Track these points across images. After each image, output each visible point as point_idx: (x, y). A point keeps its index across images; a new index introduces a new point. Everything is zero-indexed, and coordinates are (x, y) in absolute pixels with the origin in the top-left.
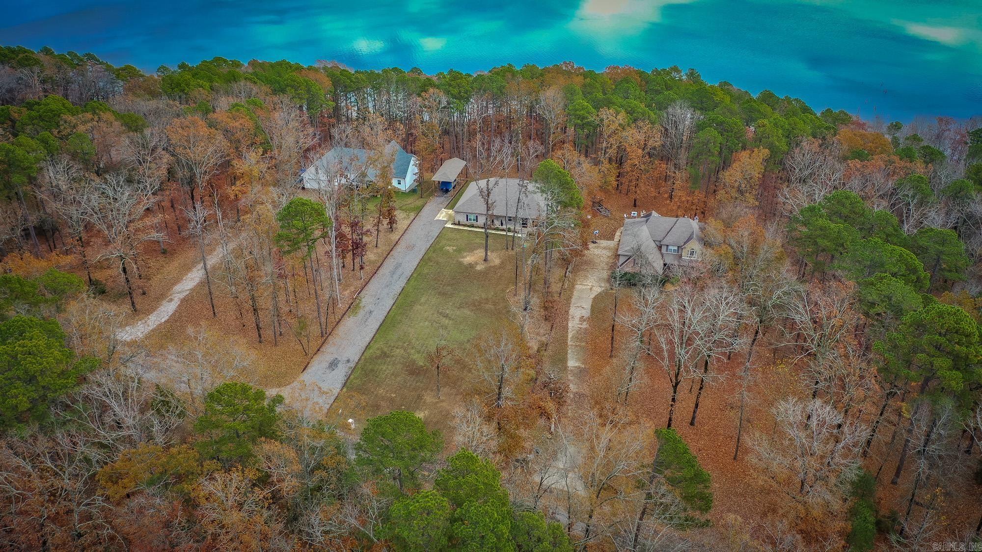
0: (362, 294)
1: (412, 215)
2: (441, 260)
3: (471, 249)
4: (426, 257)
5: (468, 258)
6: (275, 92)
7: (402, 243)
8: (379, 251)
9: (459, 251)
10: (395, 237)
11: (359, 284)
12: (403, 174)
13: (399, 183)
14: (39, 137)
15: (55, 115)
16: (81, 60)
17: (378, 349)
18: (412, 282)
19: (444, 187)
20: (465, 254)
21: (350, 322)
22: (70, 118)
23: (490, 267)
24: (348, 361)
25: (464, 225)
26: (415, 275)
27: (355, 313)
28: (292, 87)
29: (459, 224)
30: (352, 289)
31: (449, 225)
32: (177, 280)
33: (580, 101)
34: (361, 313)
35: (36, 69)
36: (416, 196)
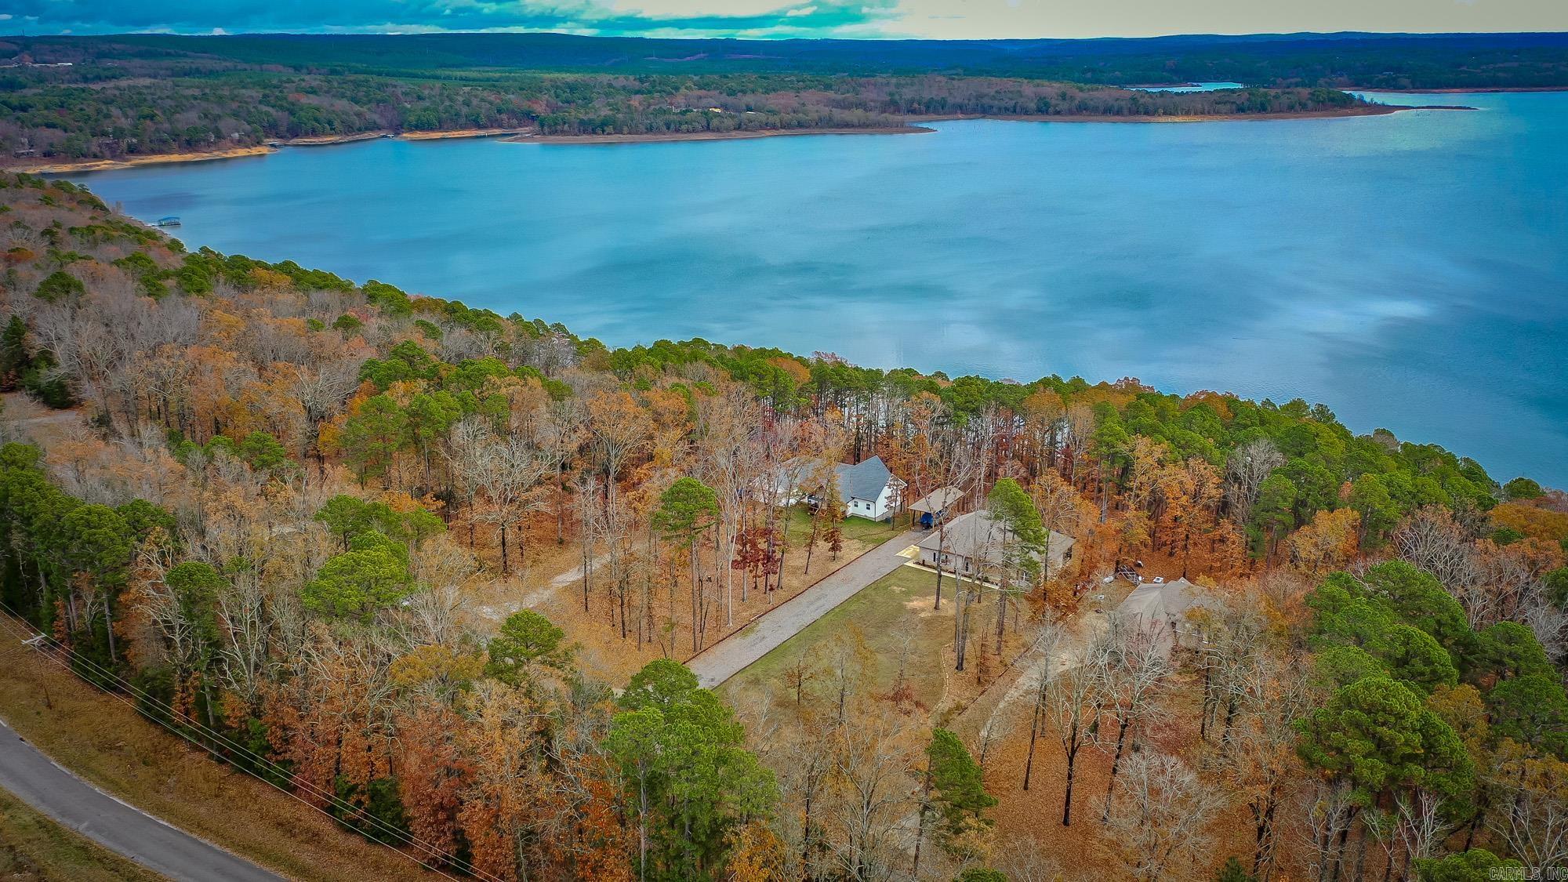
0: (762, 618)
1: (871, 546)
2: (879, 599)
3: (922, 594)
4: (862, 593)
5: (915, 603)
6: (734, 378)
7: (840, 575)
8: (808, 578)
9: (908, 594)
10: (834, 566)
11: (764, 607)
12: (872, 499)
13: (869, 509)
14: (460, 395)
15: (482, 375)
16: (548, 331)
17: (753, 675)
18: (828, 617)
19: (926, 522)
20: (914, 597)
21: (734, 643)
22: (494, 378)
23: (939, 616)
24: (712, 680)
25: (929, 567)
26: (837, 610)
27: (745, 635)
28: (756, 374)
29: (924, 565)
30: (754, 611)
31: (910, 564)
32: (562, 571)
33: (1114, 424)
34: (752, 637)
35: (493, 334)
36: (887, 527)
